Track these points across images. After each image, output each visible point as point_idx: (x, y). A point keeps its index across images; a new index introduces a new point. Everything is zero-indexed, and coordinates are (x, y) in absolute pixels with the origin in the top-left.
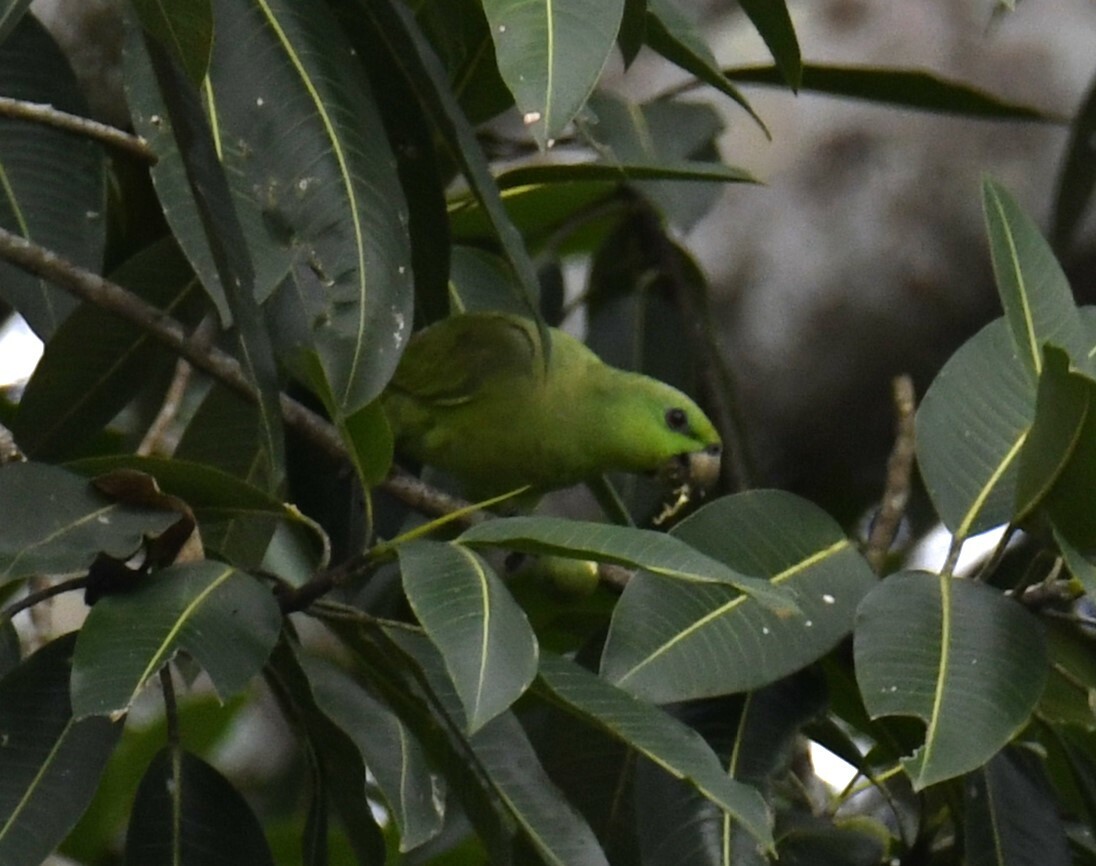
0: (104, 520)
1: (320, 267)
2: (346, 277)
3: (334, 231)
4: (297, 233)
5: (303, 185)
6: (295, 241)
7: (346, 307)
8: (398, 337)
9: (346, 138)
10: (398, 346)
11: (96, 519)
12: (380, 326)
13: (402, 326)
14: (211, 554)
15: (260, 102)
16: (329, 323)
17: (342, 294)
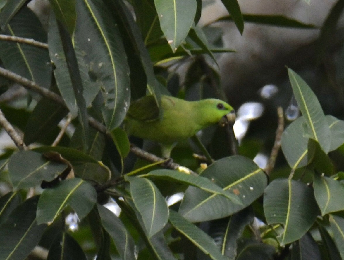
0: (45, 168)
1: (104, 89)
2: (112, 92)
3: (109, 78)
4: (98, 78)
5: (100, 65)
6: (97, 81)
7: (111, 100)
8: (125, 109)
9: (113, 51)
10: (125, 111)
11: (43, 168)
12: (121, 106)
13: (127, 105)
14: (76, 176)
15: (89, 40)
16: (106, 105)
17: (110, 96)
